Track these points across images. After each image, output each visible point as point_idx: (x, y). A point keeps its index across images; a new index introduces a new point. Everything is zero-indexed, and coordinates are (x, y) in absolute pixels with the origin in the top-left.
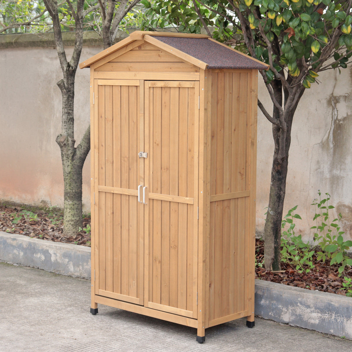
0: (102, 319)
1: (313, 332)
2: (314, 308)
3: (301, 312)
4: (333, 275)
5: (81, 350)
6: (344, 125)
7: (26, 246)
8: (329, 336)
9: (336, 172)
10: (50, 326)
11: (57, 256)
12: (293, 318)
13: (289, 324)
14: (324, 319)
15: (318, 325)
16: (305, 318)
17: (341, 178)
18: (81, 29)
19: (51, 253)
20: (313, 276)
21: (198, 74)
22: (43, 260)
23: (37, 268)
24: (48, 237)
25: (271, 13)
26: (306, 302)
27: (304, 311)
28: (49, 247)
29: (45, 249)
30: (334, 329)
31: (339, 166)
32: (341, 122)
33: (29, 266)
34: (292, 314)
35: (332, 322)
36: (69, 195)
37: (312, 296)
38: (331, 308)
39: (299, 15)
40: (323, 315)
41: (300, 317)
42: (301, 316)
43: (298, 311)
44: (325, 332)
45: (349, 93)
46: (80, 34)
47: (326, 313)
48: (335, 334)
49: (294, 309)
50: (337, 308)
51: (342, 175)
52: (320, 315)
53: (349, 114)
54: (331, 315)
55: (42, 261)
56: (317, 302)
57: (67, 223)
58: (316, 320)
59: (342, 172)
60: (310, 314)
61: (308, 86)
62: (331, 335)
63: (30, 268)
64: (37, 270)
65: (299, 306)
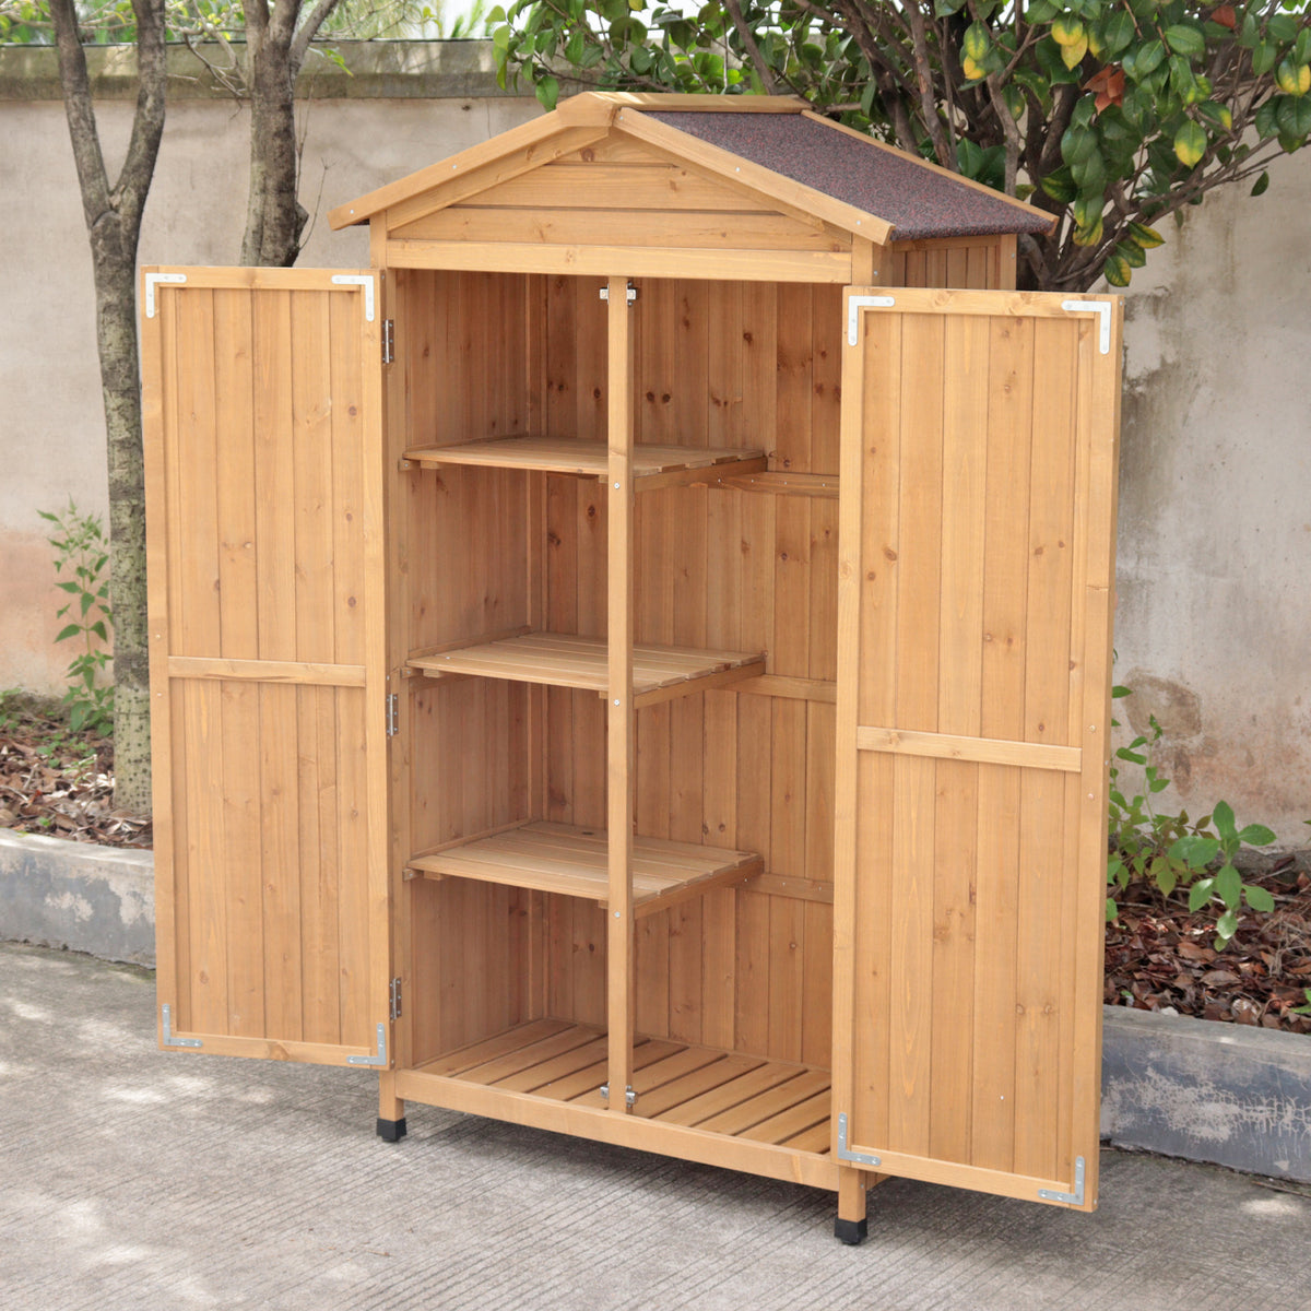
0: (433, 1161)
1: (1211, 1169)
2: (1211, 1084)
3: (1159, 1101)
4: (1191, 945)
5: (436, 1302)
6: (1152, 400)
7: (12, 866)
8: (1273, 1184)
9: (1127, 566)
10: (259, 1202)
11: (144, 902)
12: (1127, 1121)
13: (1112, 1143)
14: (1254, 1124)
15: (1227, 1144)
16: (1177, 1121)
17: (1142, 585)
18: (160, 46)
19: (118, 893)
20: (1126, 952)
21: (845, 257)
22: (84, 917)
23: (61, 946)
24: (67, 825)
25: (1066, 24)
26: (1179, 1065)
27: (1173, 1098)
28: (111, 871)
29: (93, 876)
30: (1291, 1157)
31: (1133, 543)
32: (1139, 389)
33: (26, 941)
34: (1122, 1106)
35: (1285, 1133)
36: (135, 666)
37: (1204, 1042)
38: (1279, 1084)
39: (1160, 31)
40: (1248, 1111)
41: (1155, 1119)
42: (1160, 1113)
43: (1149, 1097)
44: (1257, 1171)
45: (1169, 287)
46: (158, 66)
47: (1260, 1103)
48: (1294, 1177)
49: (1130, 1091)
50: (1304, 1084)
51: (1144, 575)
52: (1234, 1109)
53: (1170, 360)
54: (1279, 1108)
55: (83, 921)
56: (1223, 1064)
57: (132, 769)
58: (1222, 1128)
59: (1145, 563)
60: (1196, 1107)
61: (1121, 278)
62: (1281, 1179)
63: (29, 948)
64: (63, 954)
65: (1150, 1078)
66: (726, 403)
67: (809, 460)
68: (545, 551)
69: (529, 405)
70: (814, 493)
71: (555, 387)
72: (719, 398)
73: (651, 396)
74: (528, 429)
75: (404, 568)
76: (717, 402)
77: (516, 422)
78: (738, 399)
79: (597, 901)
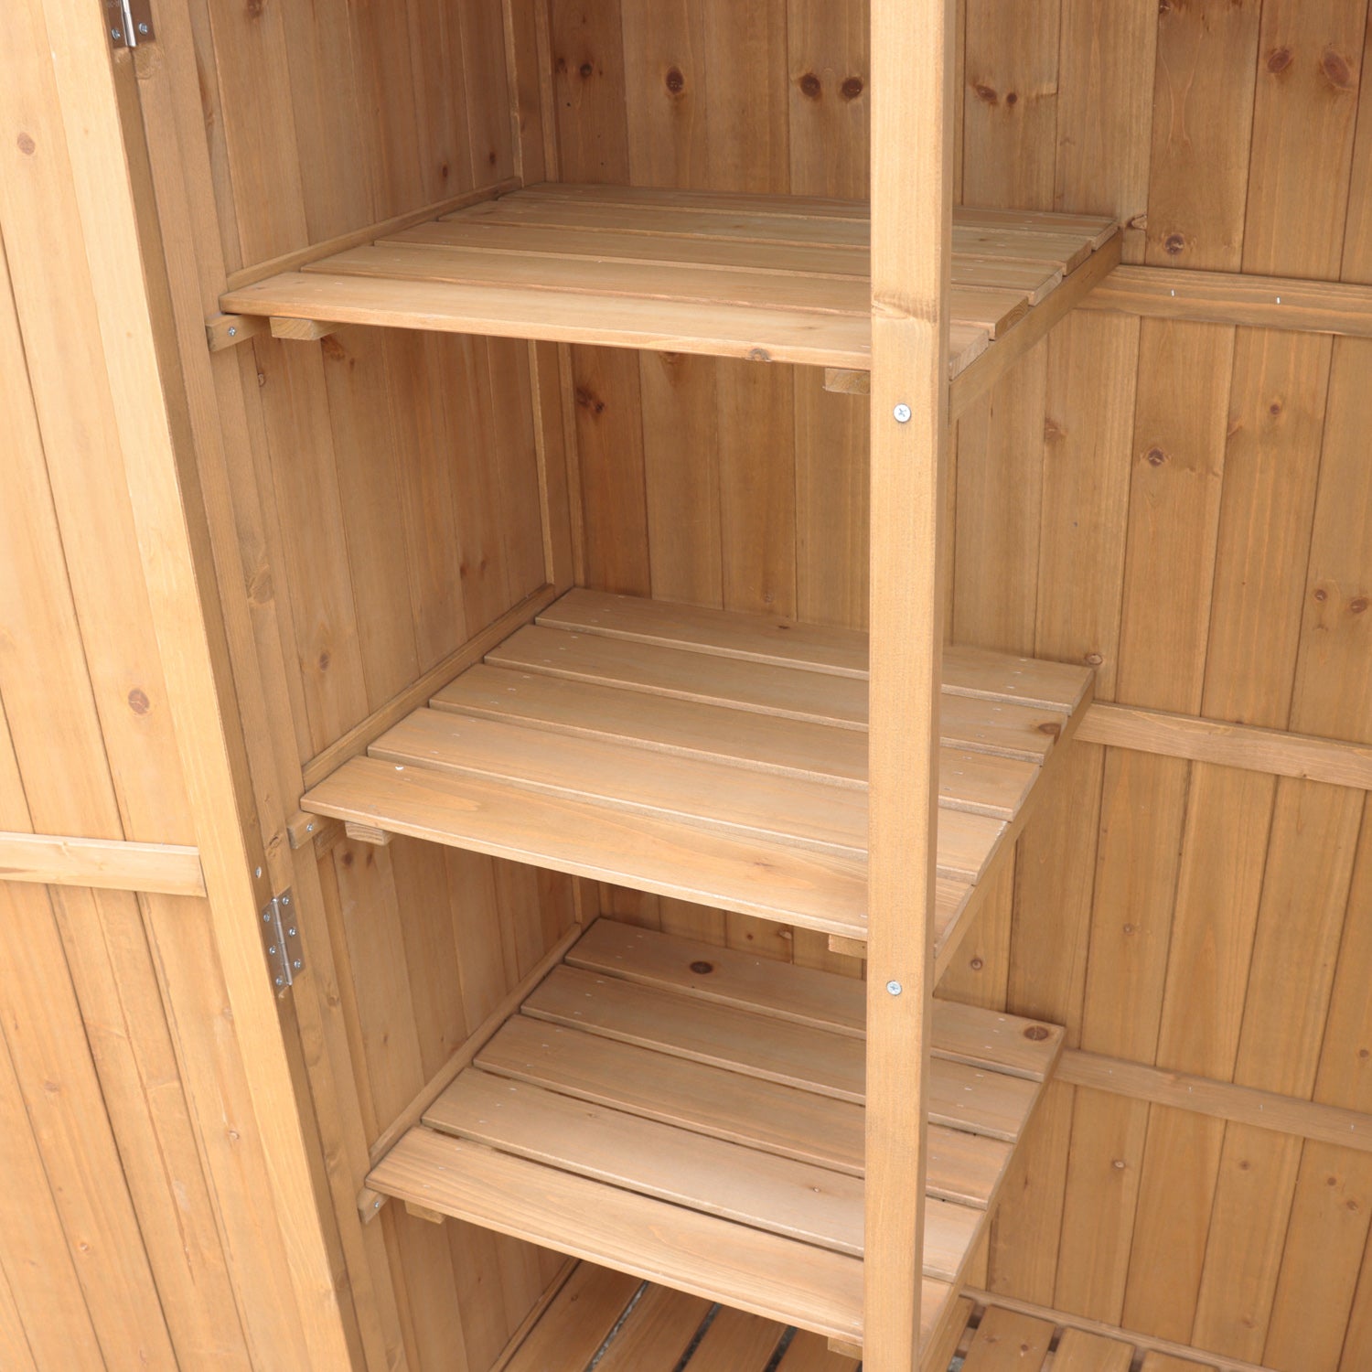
66: (1012, 99)
67: (1237, 238)
68: (570, 427)
69: (516, 115)
70: (1249, 320)
71: (573, 69)
72: (993, 85)
73: (811, 85)
74: (519, 172)
75: (262, 587)
76: (989, 95)
77: (492, 158)
78: (1048, 88)
79: (826, 1338)
